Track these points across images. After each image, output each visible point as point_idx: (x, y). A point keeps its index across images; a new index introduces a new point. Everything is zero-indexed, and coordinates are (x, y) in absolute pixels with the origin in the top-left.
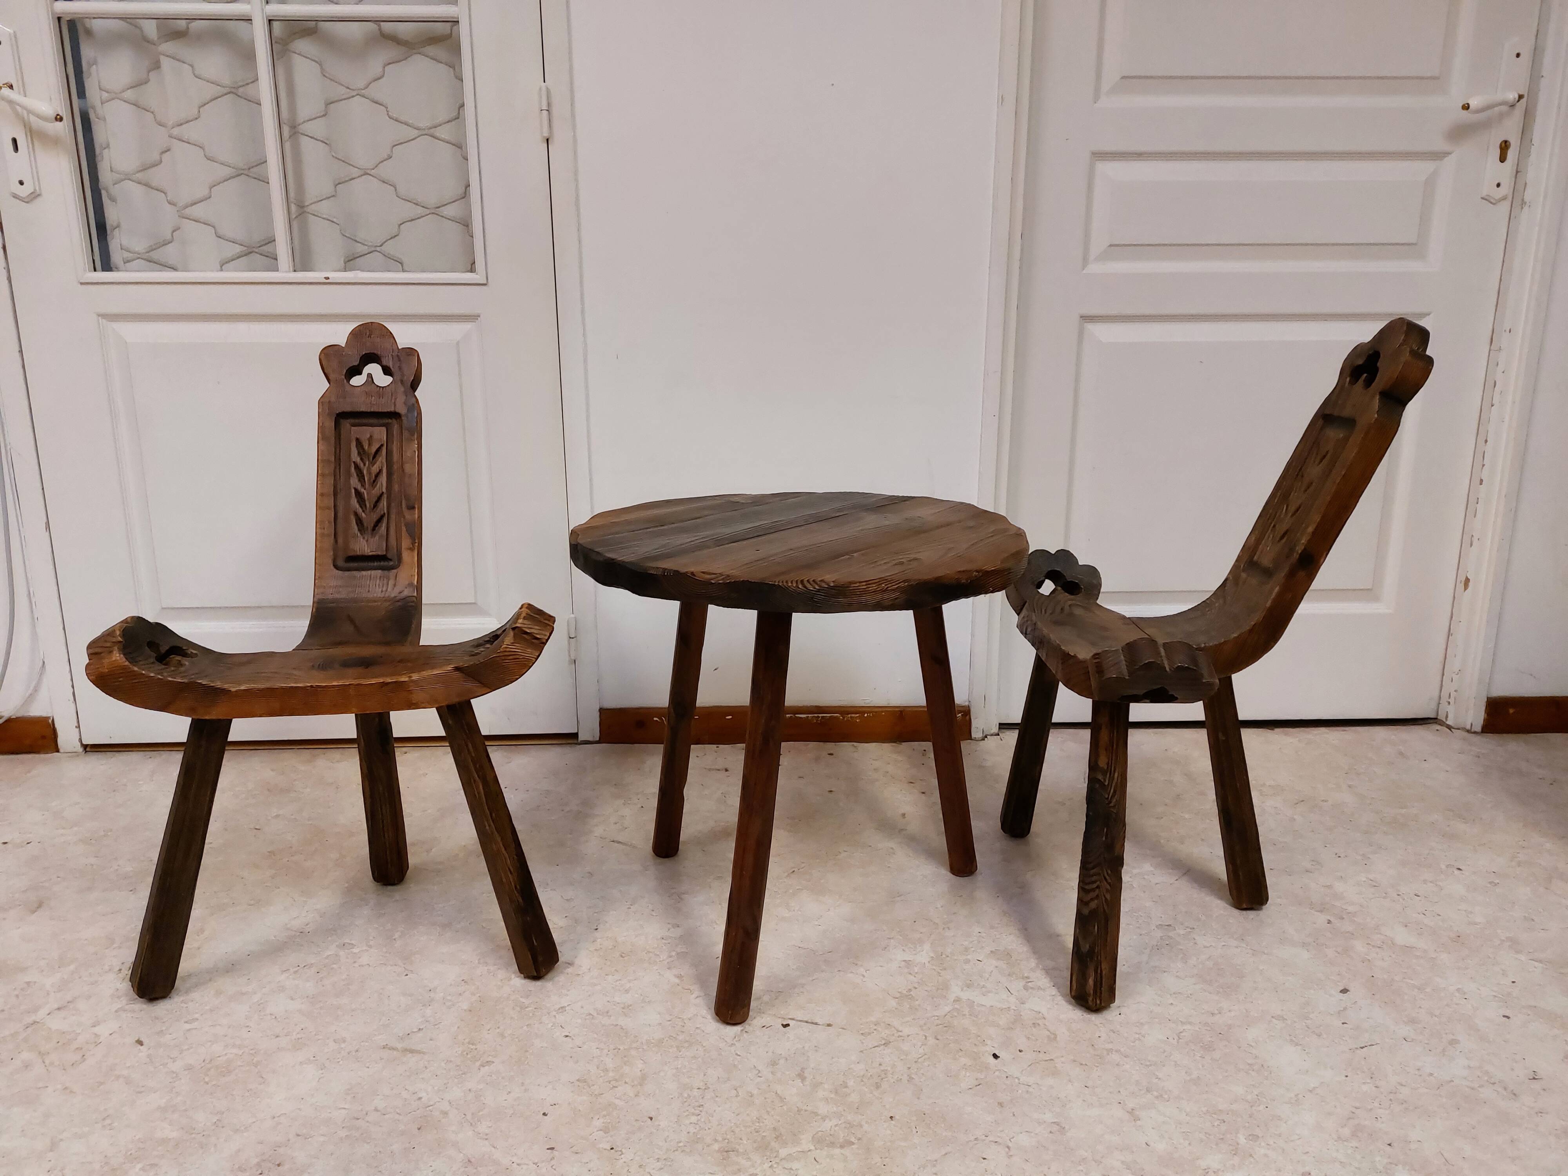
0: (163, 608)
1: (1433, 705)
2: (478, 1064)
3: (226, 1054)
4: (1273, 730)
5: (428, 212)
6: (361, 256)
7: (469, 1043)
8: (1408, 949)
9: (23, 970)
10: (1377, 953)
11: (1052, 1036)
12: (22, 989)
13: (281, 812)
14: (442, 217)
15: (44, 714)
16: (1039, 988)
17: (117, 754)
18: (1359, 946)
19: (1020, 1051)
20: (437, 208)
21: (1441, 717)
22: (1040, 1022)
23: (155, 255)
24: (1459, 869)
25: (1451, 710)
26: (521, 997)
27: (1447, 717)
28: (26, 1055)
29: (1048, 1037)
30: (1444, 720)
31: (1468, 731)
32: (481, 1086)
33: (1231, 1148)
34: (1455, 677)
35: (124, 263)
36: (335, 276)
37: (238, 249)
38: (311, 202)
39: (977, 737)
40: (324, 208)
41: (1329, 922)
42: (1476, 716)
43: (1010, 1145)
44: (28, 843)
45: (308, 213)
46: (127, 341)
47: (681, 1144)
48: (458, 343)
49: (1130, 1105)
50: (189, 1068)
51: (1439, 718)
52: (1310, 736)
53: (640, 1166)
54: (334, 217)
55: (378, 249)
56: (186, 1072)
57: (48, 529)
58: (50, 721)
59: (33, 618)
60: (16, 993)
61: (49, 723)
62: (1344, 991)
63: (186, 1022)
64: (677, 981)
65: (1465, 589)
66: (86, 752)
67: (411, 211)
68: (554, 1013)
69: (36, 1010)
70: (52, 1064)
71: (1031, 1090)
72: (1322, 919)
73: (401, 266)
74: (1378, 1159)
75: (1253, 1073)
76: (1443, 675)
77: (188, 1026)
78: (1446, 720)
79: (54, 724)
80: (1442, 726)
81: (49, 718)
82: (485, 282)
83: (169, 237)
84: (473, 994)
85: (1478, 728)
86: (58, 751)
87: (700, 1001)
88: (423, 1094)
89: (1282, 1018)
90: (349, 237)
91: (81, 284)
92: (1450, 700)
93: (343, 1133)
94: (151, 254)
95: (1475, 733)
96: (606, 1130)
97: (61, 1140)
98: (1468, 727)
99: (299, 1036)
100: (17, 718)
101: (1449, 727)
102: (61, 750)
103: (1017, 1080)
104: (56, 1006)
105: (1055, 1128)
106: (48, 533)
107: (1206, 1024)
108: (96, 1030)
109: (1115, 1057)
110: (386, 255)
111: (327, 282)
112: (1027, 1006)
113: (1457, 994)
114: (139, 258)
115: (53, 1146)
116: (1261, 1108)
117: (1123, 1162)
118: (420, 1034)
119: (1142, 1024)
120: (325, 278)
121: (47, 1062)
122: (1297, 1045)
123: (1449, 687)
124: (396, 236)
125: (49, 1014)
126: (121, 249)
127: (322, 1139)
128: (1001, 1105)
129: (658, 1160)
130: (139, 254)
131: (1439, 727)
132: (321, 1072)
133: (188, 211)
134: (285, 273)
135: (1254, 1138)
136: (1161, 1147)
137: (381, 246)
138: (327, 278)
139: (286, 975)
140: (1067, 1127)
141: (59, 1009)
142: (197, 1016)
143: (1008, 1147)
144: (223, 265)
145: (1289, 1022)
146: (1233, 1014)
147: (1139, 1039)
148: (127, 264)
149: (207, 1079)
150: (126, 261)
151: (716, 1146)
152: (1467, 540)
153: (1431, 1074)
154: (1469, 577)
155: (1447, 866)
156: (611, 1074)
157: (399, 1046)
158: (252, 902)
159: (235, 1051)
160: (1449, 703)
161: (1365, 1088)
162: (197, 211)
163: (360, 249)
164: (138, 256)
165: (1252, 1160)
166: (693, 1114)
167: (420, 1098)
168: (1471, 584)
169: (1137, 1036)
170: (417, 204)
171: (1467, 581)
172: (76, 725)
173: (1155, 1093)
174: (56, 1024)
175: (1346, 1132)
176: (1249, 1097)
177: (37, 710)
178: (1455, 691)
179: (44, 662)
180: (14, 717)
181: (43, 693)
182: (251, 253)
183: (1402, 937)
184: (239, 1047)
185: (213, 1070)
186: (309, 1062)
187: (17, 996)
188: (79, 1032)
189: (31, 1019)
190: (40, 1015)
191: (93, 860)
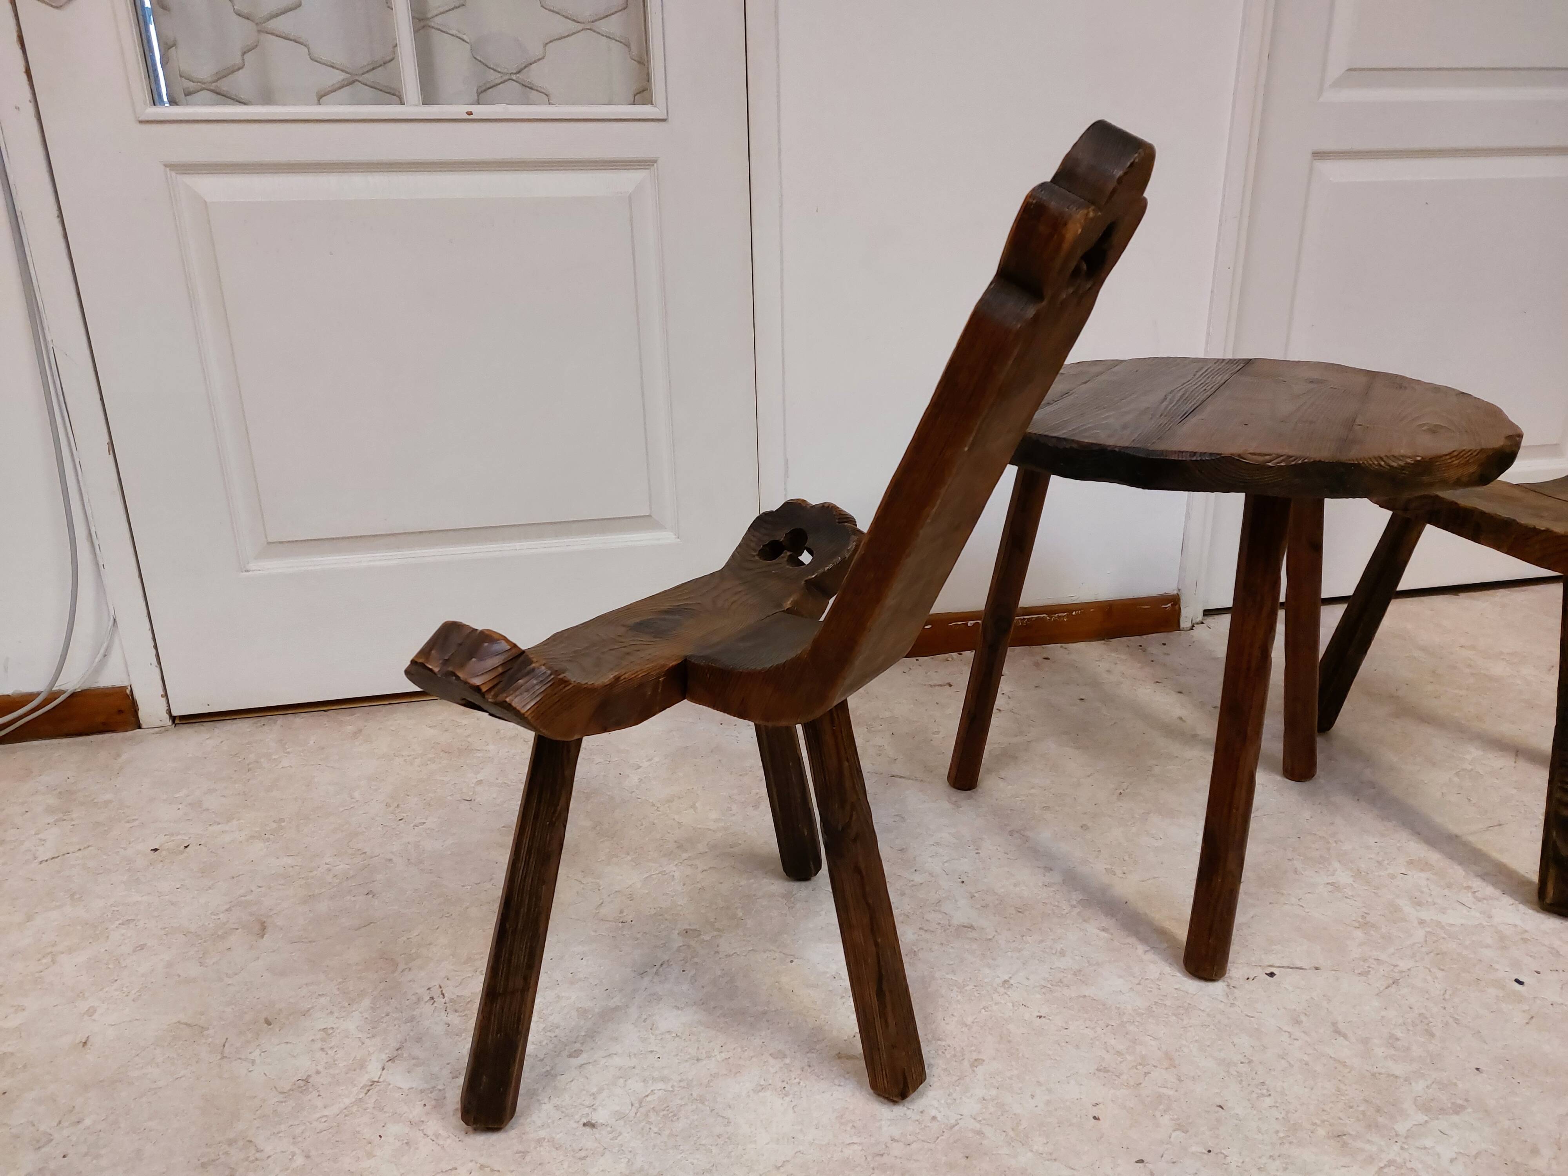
0: (269, 543)
3: (653, 1092)
5: (580, 27)
6: (494, 86)
11: (1555, 952)
12: (323, 1040)
13: (480, 777)
14: (599, 33)
15: (118, 683)
16: (1492, 897)
17: (218, 724)
19: (1538, 972)
20: (593, 22)
22: (1527, 936)
23: (224, 85)
26: (947, 974)
28: (394, 1129)
29: (1550, 952)
35: (186, 95)
36: (480, 111)
37: (338, 77)
38: (436, 12)
39: (1185, 627)
40: (452, 21)
44: (186, 847)
45: (433, 27)
46: (207, 200)
48: (630, 197)
50: (621, 1116)
54: (464, 34)
55: (514, 77)
57: (111, 452)
58: (128, 692)
59: (97, 564)
60: (318, 1045)
61: (127, 694)
63: (570, 1056)
66: (175, 725)
67: (562, 26)
69: (362, 1065)
70: (438, 1136)
73: (548, 98)
79: (132, 695)
81: (126, 687)
82: (664, 117)
83: (238, 61)
86: (140, 727)
87: (1150, 956)
90: (480, 61)
91: (141, 122)
94: (218, 84)
100: (82, 691)
102: (144, 726)
104: (384, 1057)
106: (112, 455)
110: (527, 84)
111: (471, 118)
112: (1497, 920)
114: (202, 89)
120: (467, 113)
124: (539, 60)
126: (181, 76)
130: (204, 83)
133: (272, 24)
134: (413, 107)
137: (519, 72)
138: (470, 113)
142: (578, 1046)
144: (321, 97)
148: (188, 97)
149: (654, 1128)
150: (188, 93)
159: (661, 1085)
162: (280, 24)
163: (493, 77)
164: (204, 86)
170: (567, 18)
172: (163, 693)
177: (110, 679)
179: (115, 620)
180: (79, 690)
181: (115, 658)
182: (353, 82)
184: (663, 1079)
185: (653, 1117)
186: (763, 1088)
187: (322, 1049)
188: (440, 1087)
189: (364, 1079)
190: (373, 1070)
191: (290, 861)
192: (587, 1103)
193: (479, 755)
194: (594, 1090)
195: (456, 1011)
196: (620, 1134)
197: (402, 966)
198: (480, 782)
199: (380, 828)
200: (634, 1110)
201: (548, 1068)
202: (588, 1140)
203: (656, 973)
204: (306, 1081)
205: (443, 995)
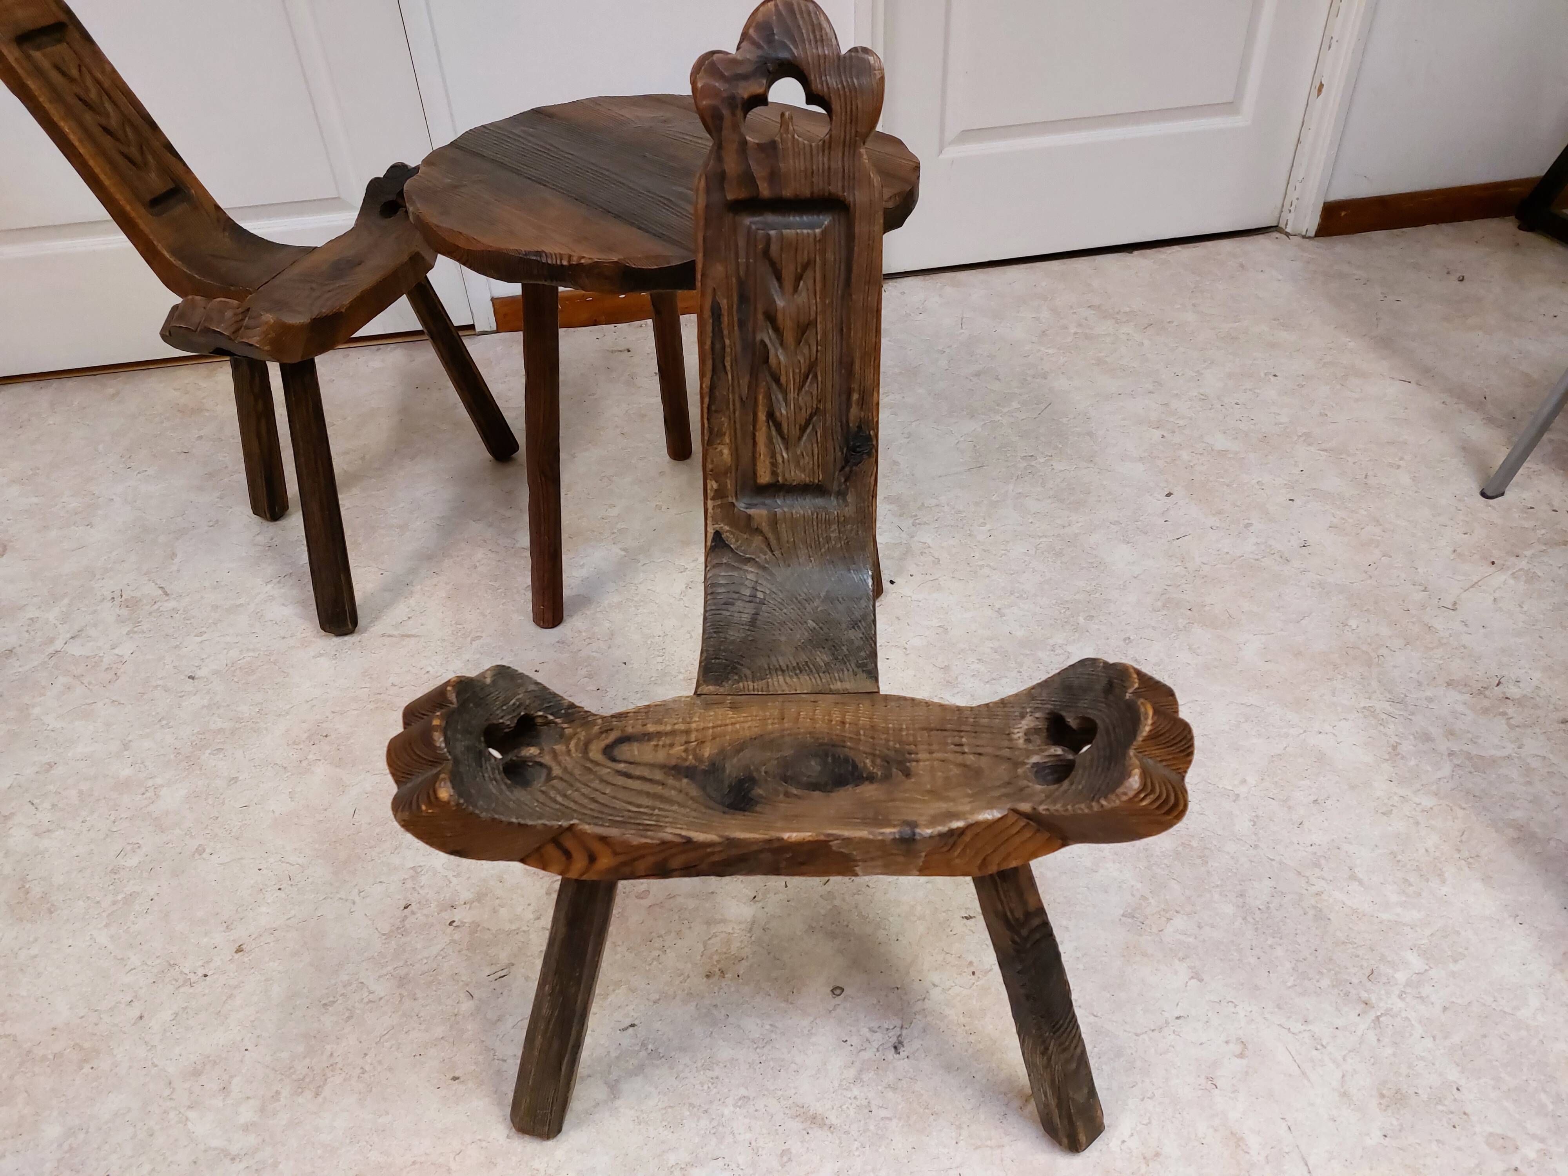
1: (1277, 214)
2: (469, 639)
3: (244, 658)
4: (1131, 253)
7: (456, 624)
8: (1223, 453)
9: (22, 608)
10: (1198, 459)
11: (937, 560)
12: (29, 625)
13: (201, 433)
16: (925, 523)
18: (1185, 455)
19: (911, 576)
21: (1282, 225)
22: (926, 551)
24: (1275, 376)
25: (1291, 217)
27: (1287, 224)
28: (62, 680)
29: (933, 562)
30: (1284, 228)
31: (1304, 237)
32: (478, 656)
33: (1073, 627)
34: (1298, 185)
41: (1163, 437)
42: (1311, 221)
43: (906, 646)
47: (653, 679)
49: (997, 606)
50: (216, 673)
51: (1280, 226)
52: (1163, 257)
53: (624, 699)
56: (215, 676)
60: (25, 629)
62: (1169, 495)
63: (195, 636)
64: (623, 553)
65: (1318, 96)
68: (523, 591)
69: (52, 641)
70: (90, 683)
71: (921, 604)
72: (1157, 433)
74: (1181, 620)
75: (1093, 570)
76: (1288, 183)
77: (199, 639)
78: (1286, 228)
80: (1281, 233)
84: (447, 584)
85: (1312, 233)
88: (430, 669)
89: (1117, 523)
92: (1291, 208)
93: (372, 706)
95: (1309, 238)
96: (589, 676)
97: (130, 741)
98: (1304, 233)
99: (303, 635)
101: (1288, 235)
103: (909, 599)
104: (69, 636)
105: (941, 630)
107: (1059, 535)
108: (116, 651)
109: (986, 571)
112: (915, 539)
113: (1257, 487)
115: (126, 746)
116: (1098, 595)
117: (992, 648)
118: (411, 622)
119: (1008, 542)
121: (86, 682)
122: (1128, 543)
123: (1293, 195)
125: (66, 643)
127: (356, 712)
128: (898, 618)
129: (637, 693)
131: (1277, 235)
132: (334, 662)
135: (1090, 618)
136: (1020, 633)
139: (270, 586)
140: (949, 628)
141: (72, 638)
142: (204, 629)
143: (905, 649)
145: (1123, 525)
146: (1080, 524)
147: (1005, 554)
149: (236, 680)
151: (681, 677)
152: (1327, 43)
153: (1227, 553)
154: (1323, 83)
155: (1266, 374)
156: (584, 634)
157: (396, 633)
158: (211, 524)
159: (251, 654)
160: (1290, 211)
161: (1177, 570)
165: (1088, 634)
166: (659, 656)
167: (428, 672)
168: (1324, 90)
169: (1004, 552)
171: (1322, 85)
173: (1017, 595)
174: (76, 649)
175: (1160, 604)
176: (1088, 589)
178: (1298, 199)
183: (1221, 442)
184: (254, 650)
185: (238, 672)
186: (321, 655)
187: (27, 631)
188: (101, 655)
189: (51, 650)
190: (58, 645)
191: (35, 500)
192: (196, 664)
193: (207, 414)
194: (204, 656)
195: (127, 607)
196: (212, 682)
197: (98, 577)
198: (200, 437)
199: (111, 475)
200: (227, 668)
201: (178, 643)
202: (189, 686)
203: (279, 582)
204: (11, 651)
205: (122, 596)
